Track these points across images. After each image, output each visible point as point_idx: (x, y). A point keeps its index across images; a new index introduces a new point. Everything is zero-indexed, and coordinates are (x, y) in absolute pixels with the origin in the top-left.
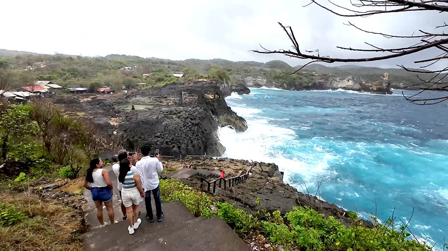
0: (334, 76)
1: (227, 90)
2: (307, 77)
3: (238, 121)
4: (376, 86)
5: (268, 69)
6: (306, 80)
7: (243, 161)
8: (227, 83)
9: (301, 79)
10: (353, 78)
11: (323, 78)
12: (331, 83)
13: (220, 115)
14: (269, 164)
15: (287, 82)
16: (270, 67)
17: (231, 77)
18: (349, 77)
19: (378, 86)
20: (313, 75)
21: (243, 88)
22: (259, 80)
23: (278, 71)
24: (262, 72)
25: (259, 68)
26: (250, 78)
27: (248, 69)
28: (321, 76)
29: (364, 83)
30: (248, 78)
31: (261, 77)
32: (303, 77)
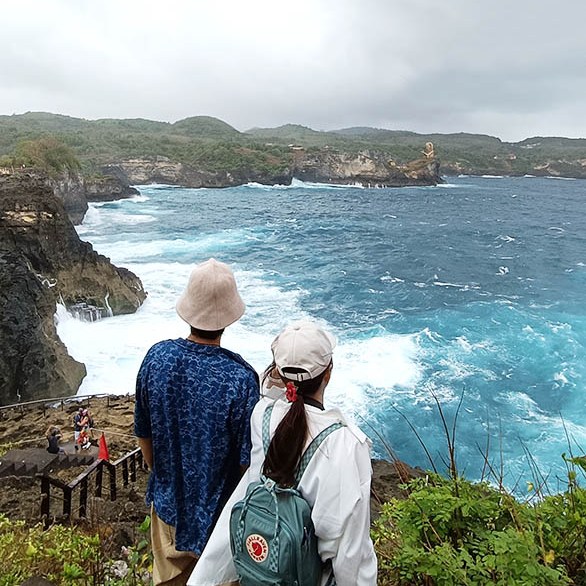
0: (335, 152)
1: (74, 198)
2: (276, 155)
3: (117, 280)
4: (415, 170)
5: (185, 139)
6: (276, 162)
8: (74, 178)
9: (264, 159)
10: (372, 155)
11: (313, 157)
12: (330, 166)
13: (59, 268)
15: (235, 168)
16: (187, 133)
17: (82, 159)
18: (364, 154)
19: (420, 171)
20: (290, 151)
21: (119, 190)
22: (163, 165)
23: (209, 141)
24: (168, 146)
25: (158, 136)
26: (136, 161)
27: (130, 139)
28: (307, 152)
29: (393, 164)
30: (131, 161)
31: (167, 159)
32: (269, 156)
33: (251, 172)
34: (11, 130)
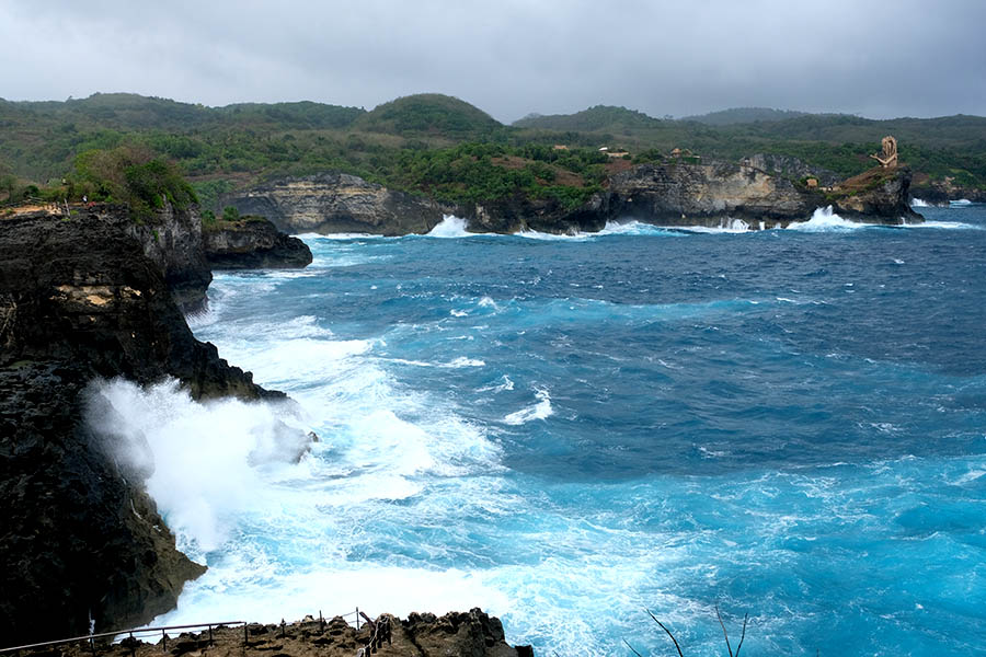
0: (694, 161)
1: (185, 258)
2: (574, 168)
4: (860, 193)
5: (393, 141)
6: (575, 182)
7: (316, 628)
8: (183, 221)
9: (550, 177)
10: (770, 165)
11: (648, 171)
12: (683, 189)
14: (456, 619)
15: (493, 197)
16: (398, 130)
17: (198, 185)
18: (753, 163)
19: (869, 196)
20: (603, 160)
21: (270, 243)
22: (352, 193)
23: (440, 144)
24: (362, 155)
25: (341, 136)
26: (301, 185)
27: (288, 144)
28: (637, 162)
29: (812, 182)
30: (291, 186)
31: (359, 180)
32: (559, 171)
33: (525, 203)
34: (67, 129)
